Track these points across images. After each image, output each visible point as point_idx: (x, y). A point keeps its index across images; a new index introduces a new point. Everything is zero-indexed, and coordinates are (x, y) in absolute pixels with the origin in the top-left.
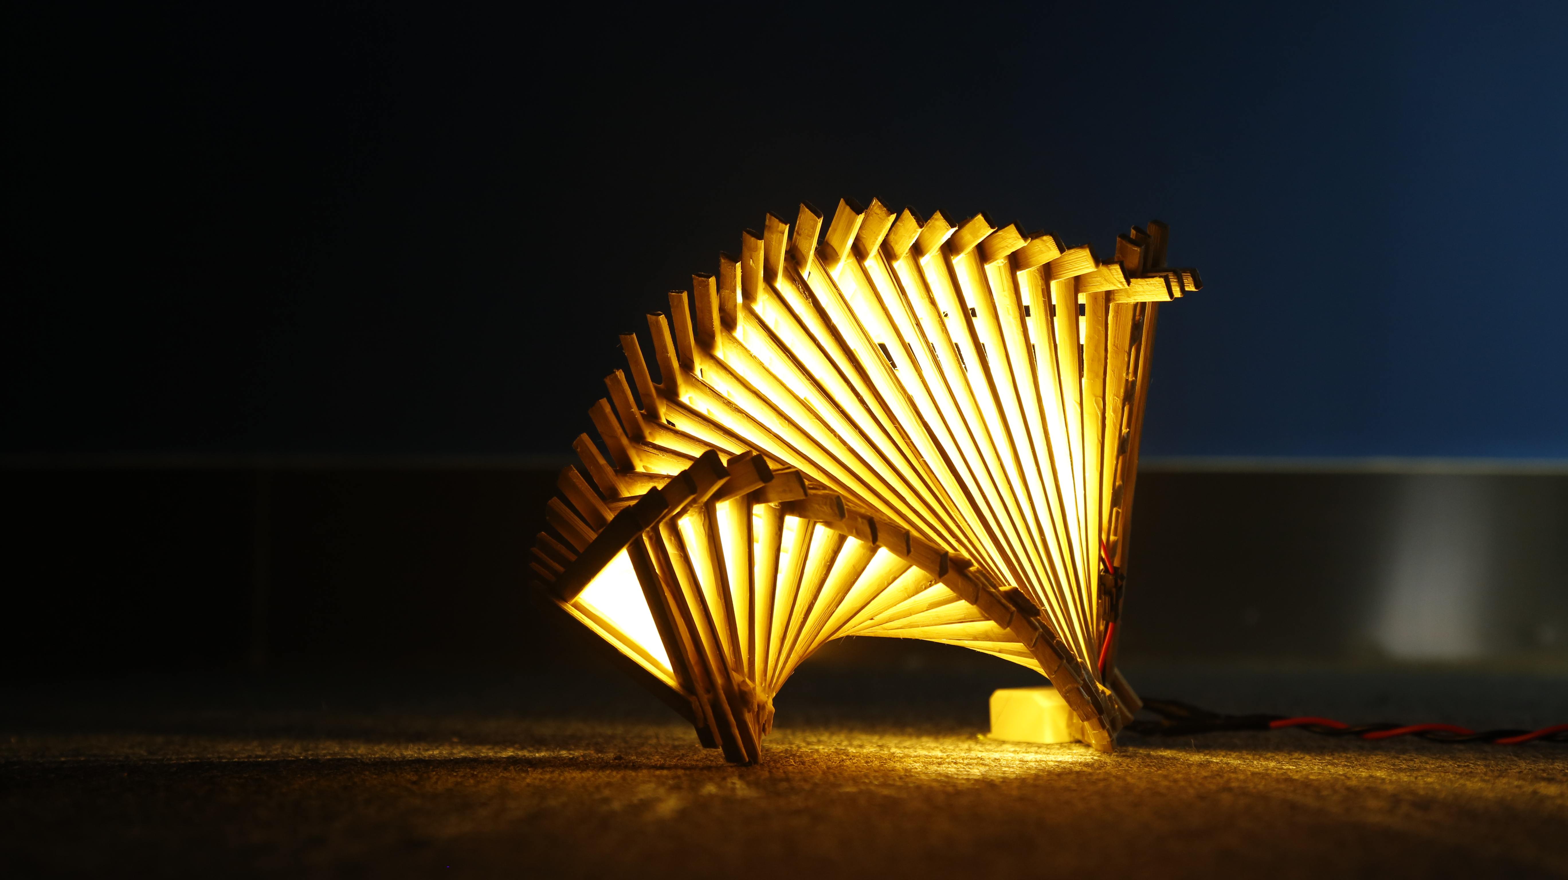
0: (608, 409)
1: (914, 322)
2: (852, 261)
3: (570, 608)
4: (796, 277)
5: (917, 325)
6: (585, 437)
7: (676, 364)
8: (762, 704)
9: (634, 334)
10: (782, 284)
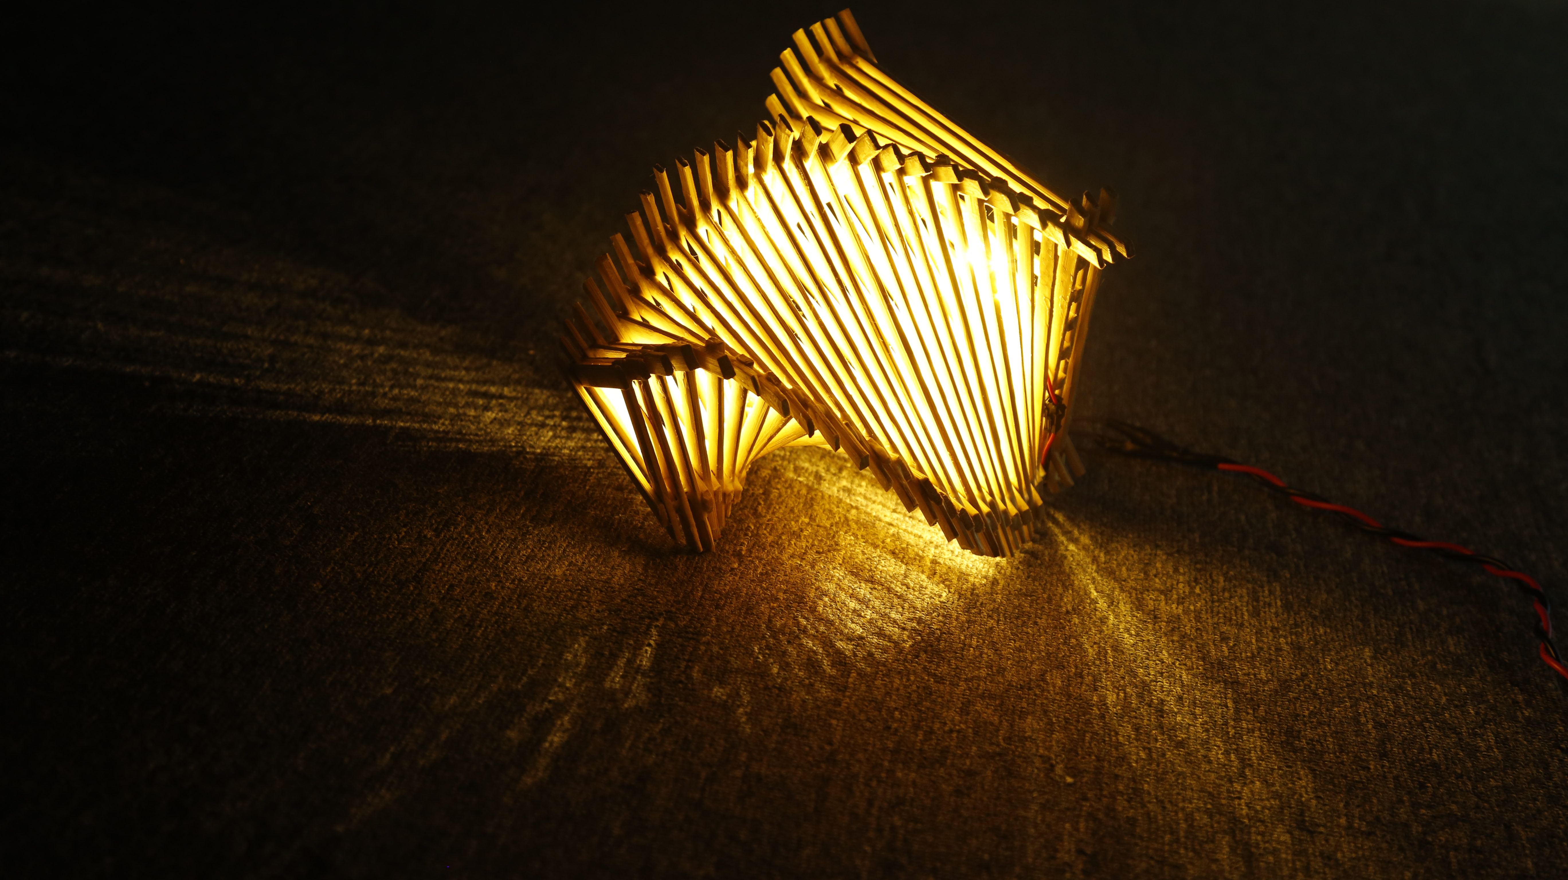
0: (639, 221)
1: (893, 223)
2: (847, 164)
3: (583, 392)
4: (800, 166)
5: (896, 225)
6: (619, 237)
7: (695, 202)
8: (727, 493)
9: (665, 172)
10: (788, 165)
